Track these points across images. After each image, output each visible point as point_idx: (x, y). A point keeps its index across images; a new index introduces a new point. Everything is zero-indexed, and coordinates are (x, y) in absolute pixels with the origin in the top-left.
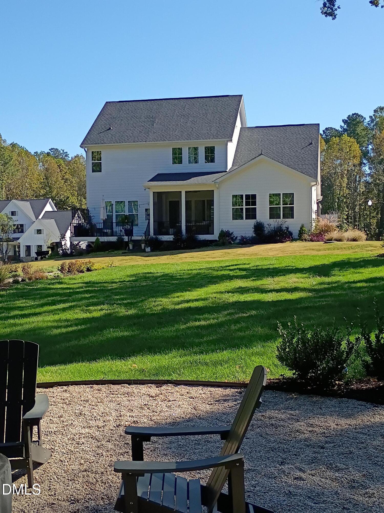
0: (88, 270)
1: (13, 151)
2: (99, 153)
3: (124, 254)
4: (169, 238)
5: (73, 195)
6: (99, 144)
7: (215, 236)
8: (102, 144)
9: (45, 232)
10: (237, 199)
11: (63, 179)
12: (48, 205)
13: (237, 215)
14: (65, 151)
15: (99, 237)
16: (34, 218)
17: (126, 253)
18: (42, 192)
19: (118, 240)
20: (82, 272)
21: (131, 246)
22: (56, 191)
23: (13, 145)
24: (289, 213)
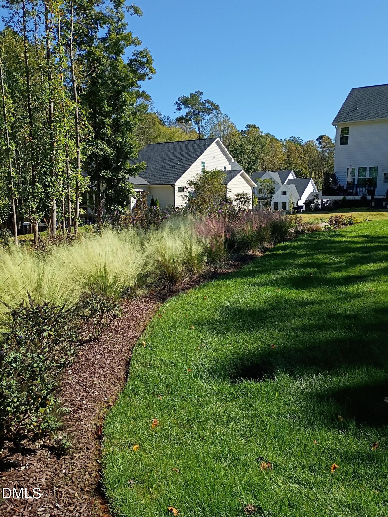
0: (351, 223)
1: (267, 139)
2: (347, 129)
3: (368, 210)
5: (305, 168)
6: (348, 121)
8: (351, 121)
9: (288, 193)
11: (299, 157)
12: (291, 174)
14: (300, 138)
15: (346, 196)
16: (281, 184)
17: (369, 209)
18: (285, 166)
19: (361, 198)
20: (345, 224)
21: (373, 204)
22: (294, 166)
23: (267, 135)
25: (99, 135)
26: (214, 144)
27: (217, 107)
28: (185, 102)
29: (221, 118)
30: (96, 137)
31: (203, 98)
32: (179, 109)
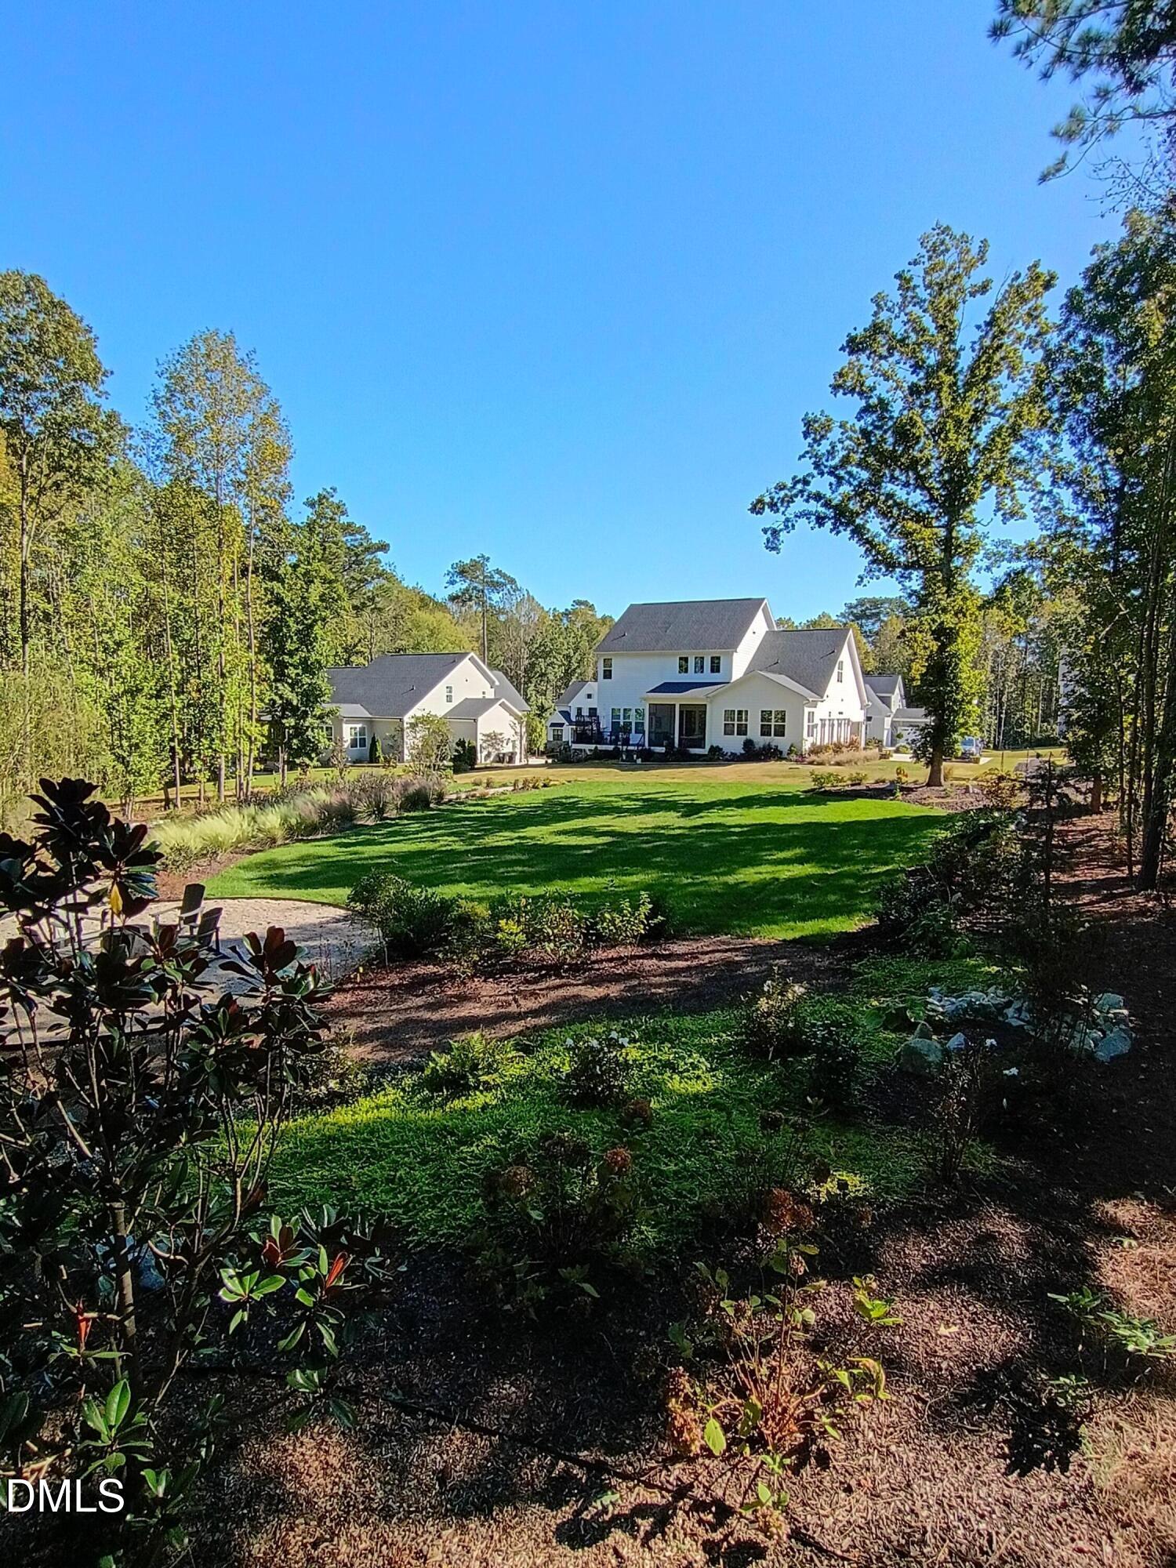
0: (545, 786)
2: (611, 660)
4: (662, 750)
7: (705, 751)
10: (729, 714)
13: (728, 731)
15: (598, 746)
24: (780, 732)
25: (280, 676)
26: (466, 660)
27: (512, 581)
28: (462, 572)
29: (518, 596)
30: (276, 681)
31: (491, 567)
32: (452, 583)
